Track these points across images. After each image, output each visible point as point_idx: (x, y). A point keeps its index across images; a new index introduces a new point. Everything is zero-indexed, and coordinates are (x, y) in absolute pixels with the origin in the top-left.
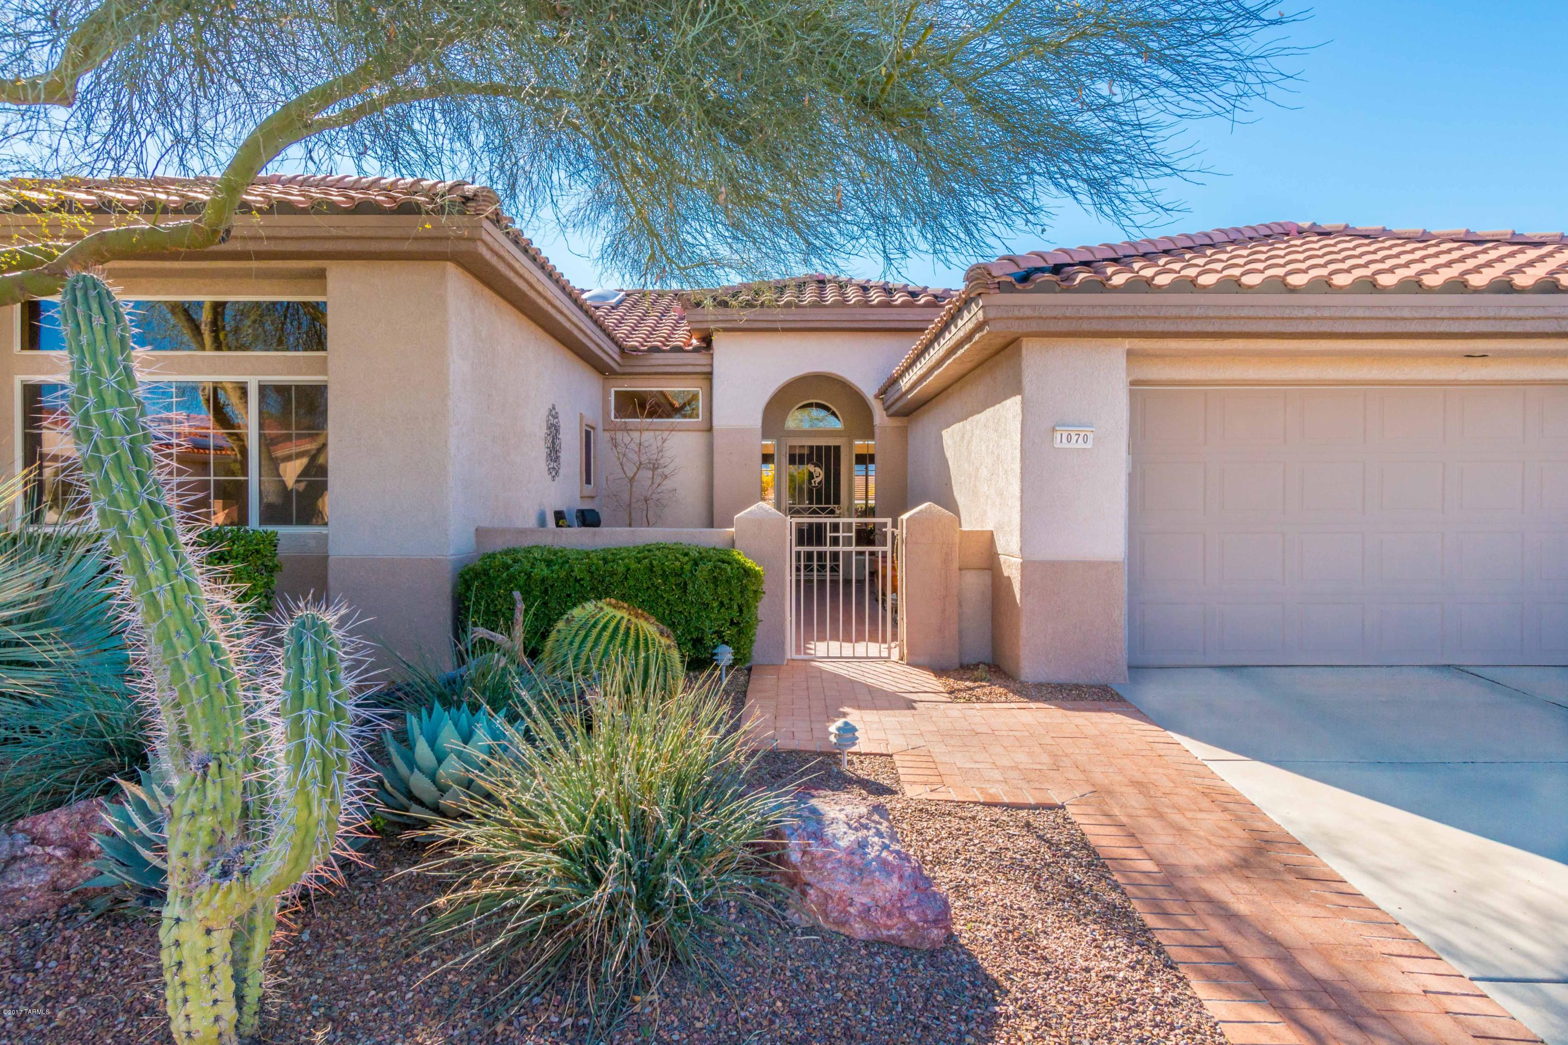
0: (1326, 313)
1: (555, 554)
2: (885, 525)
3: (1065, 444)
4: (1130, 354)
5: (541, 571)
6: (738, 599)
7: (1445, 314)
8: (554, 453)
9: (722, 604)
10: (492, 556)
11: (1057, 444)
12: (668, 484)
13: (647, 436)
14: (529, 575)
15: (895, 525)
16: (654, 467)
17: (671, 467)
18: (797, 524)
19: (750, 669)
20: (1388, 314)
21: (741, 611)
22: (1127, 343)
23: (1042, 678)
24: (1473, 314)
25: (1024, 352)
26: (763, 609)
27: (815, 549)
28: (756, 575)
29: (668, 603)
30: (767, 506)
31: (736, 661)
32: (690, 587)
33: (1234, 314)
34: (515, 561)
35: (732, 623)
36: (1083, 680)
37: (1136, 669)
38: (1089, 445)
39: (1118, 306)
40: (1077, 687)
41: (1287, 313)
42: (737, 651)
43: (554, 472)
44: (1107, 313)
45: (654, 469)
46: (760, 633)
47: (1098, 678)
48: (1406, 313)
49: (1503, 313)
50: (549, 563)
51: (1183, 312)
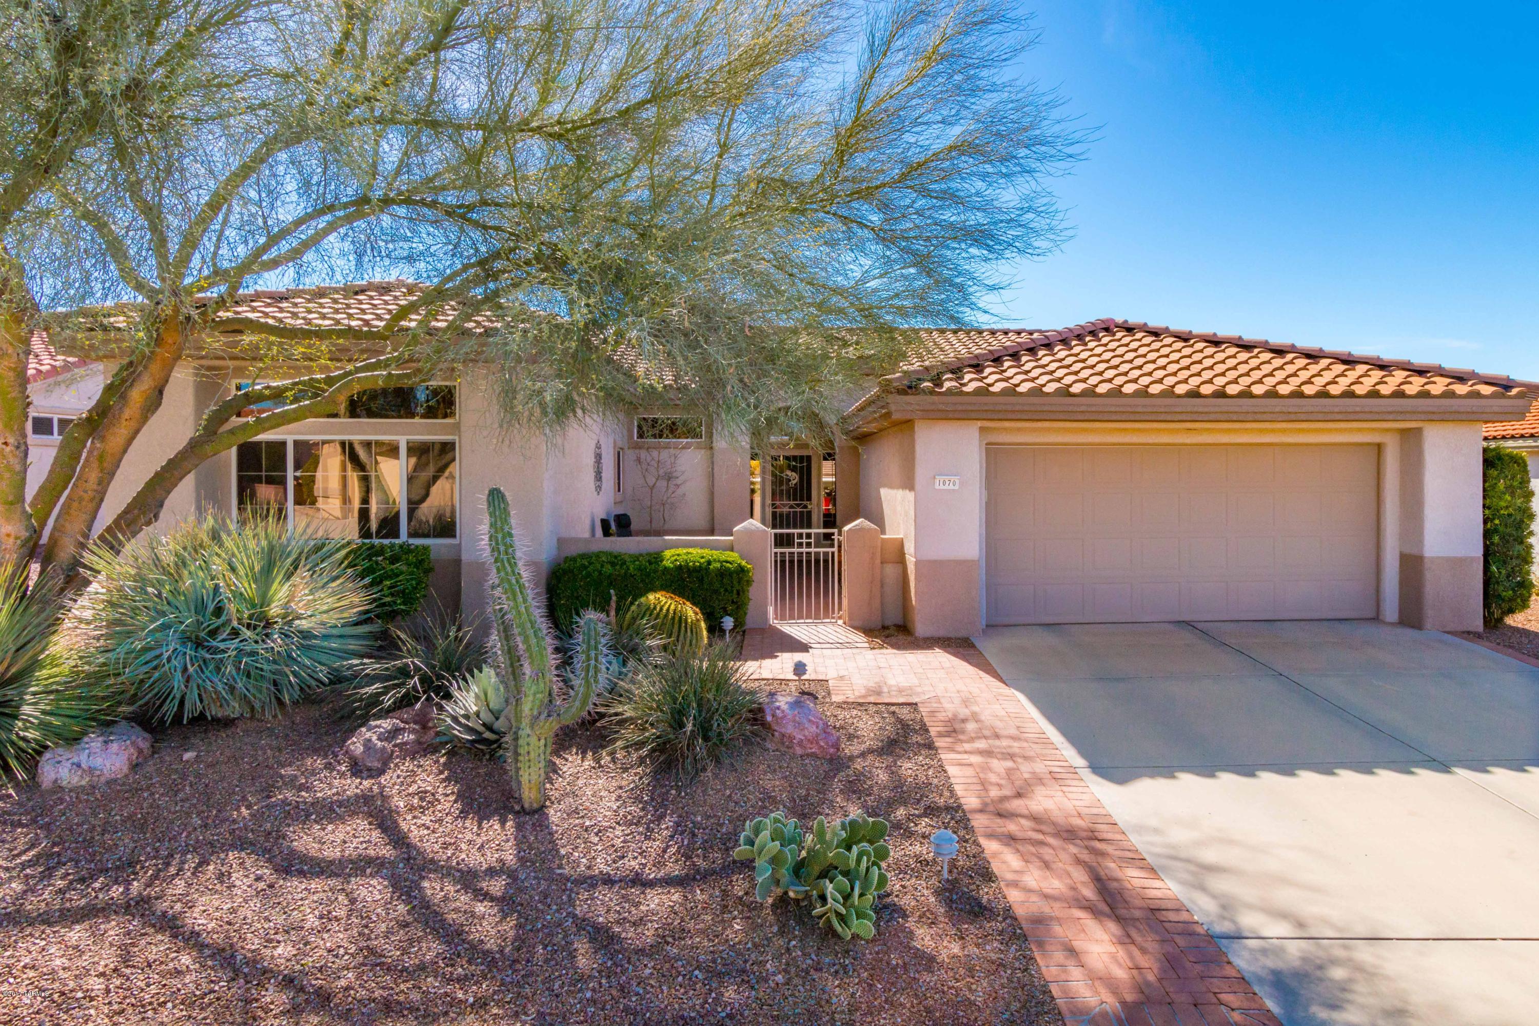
0: (1093, 409)
1: (616, 557)
2: (833, 534)
3: (942, 487)
4: (982, 429)
5: (608, 569)
6: (737, 587)
7: (1162, 410)
8: (598, 477)
9: (726, 590)
10: (574, 559)
11: (937, 487)
12: (680, 491)
13: (664, 454)
14: (600, 573)
15: (840, 534)
16: (669, 477)
17: (682, 478)
18: (776, 535)
19: (744, 632)
20: (1129, 409)
21: (738, 594)
22: (979, 424)
23: (928, 634)
24: (1178, 410)
25: (916, 429)
26: (753, 592)
27: (787, 550)
28: (748, 571)
29: (691, 589)
30: (754, 523)
31: (735, 627)
32: (706, 579)
33: (1039, 409)
34: (590, 563)
35: (733, 602)
36: (952, 635)
37: (992, 627)
38: (957, 487)
39: (970, 404)
40: (949, 639)
41: (1070, 409)
42: (736, 620)
43: (599, 489)
44: (964, 408)
45: (669, 479)
46: (752, 609)
47: (962, 634)
48: (1140, 409)
49: (1195, 409)
50: (613, 564)
51: (1009, 408)
